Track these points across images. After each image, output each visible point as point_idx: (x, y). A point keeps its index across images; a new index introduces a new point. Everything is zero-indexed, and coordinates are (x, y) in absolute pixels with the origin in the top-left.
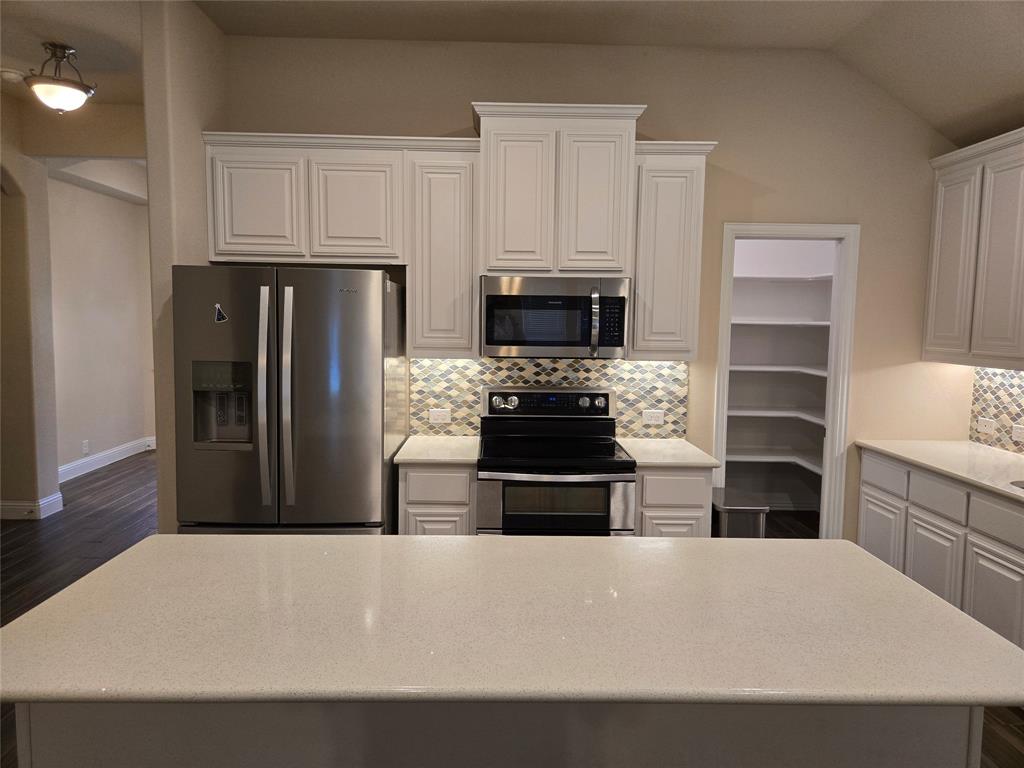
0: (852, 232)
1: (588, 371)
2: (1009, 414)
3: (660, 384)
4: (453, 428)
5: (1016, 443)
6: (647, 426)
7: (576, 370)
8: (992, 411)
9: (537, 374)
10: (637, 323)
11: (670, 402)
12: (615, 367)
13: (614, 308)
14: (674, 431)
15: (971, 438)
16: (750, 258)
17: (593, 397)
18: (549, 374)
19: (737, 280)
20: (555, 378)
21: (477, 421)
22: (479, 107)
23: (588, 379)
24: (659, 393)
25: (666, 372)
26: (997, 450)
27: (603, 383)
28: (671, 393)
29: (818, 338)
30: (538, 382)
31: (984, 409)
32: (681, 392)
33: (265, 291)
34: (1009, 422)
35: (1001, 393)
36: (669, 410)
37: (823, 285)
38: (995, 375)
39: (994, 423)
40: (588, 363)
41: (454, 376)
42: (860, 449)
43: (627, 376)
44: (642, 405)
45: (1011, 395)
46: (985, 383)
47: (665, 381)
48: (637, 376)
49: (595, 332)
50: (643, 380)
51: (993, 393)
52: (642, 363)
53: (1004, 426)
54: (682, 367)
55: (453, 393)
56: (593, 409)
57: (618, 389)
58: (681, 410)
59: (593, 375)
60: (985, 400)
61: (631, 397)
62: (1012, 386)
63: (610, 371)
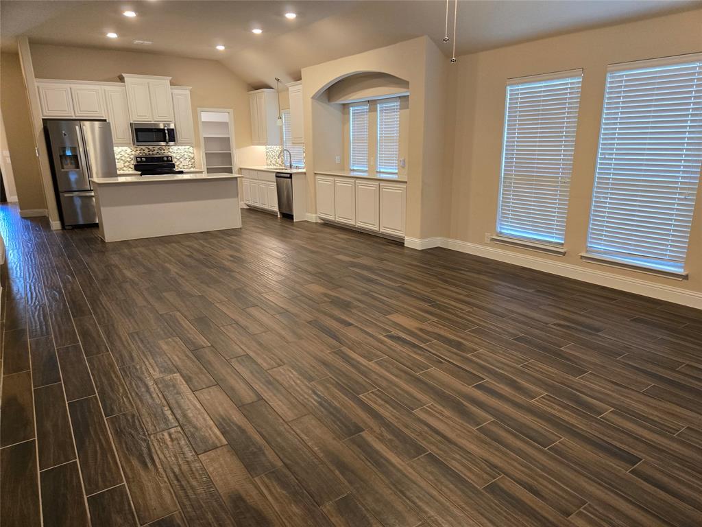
0: (231, 111)
1: (164, 149)
3: (186, 154)
4: (125, 169)
6: (184, 166)
7: (161, 150)
9: (149, 151)
10: (178, 135)
11: (189, 159)
12: (173, 148)
13: (171, 132)
14: (191, 167)
16: (206, 116)
17: (167, 157)
18: (152, 151)
19: (203, 122)
20: (155, 152)
21: (133, 166)
22: (124, 75)
24: (186, 156)
25: (187, 150)
27: (169, 154)
28: (189, 156)
29: (228, 140)
30: (149, 154)
32: (192, 156)
33: (77, 128)
36: (189, 161)
37: (226, 124)
39: (270, 160)
40: (165, 147)
41: (123, 153)
42: (241, 169)
43: (176, 151)
44: (181, 160)
48: (179, 151)
49: (167, 138)
50: (181, 152)
52: (180, 147)
54: (191, 148)
55: (123, 158)
56: (168, 161)
57: (174, 155)
58: (193, 161)
59: (166, 151)
61: (178, 158)
62: (271, 150)
63: (171, 150)
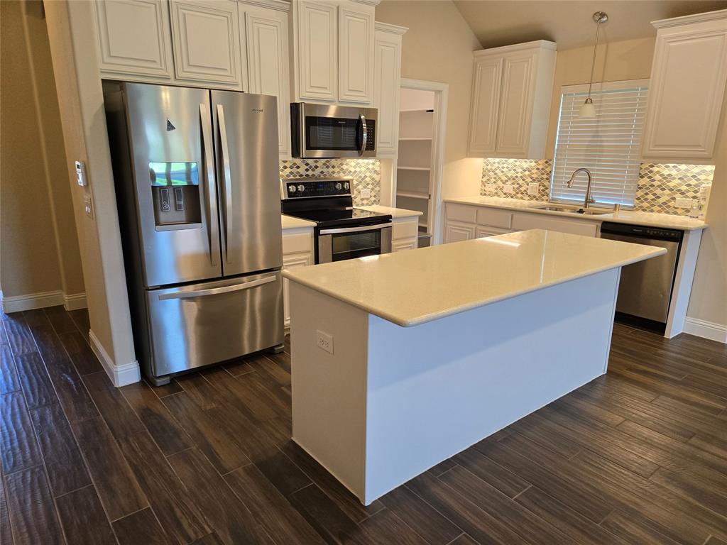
0: (445, 88)
1: (333, 167)
2: (502, 181)
3: (368, 174)
5: (505, 194)
6: (362, 199)
7: (328, 167)
8: (493, 180)
9: (307, 170)
11: (373, 184)
12: (347, 164)
13: (371, 127)
14: (375, 201)
15: (481, 194)
17: (343, 182)
18: (313, 170)
20: (317, 172)
23: (333, 172)
24: (368, 179)
25: (371, 166)
26: (495, 198)
28: (373, 179)
30: (307, 175)
31: (488, 180)
32: (377, 177)
34: (501, 185)
35: (497, 172)
36: (372, 189)
38: (494, 163)
39: (495, 186)
40: (333, 162)
43: (353, 170)
44: (359, 187)
45: (502, 172)
46: (489, 167)
47: (370, 172)
48: (358, 169)
49: (364, 141)
50: (360, 172)
51: (493, 172)
53: (499, 187)
54: (378, 163)
56: (344, 191)
58: (377, 189)
59: (336, 170)
60: (489, 176)
61: (355, 182)
62: (503, 168)
63: (345, 167)
